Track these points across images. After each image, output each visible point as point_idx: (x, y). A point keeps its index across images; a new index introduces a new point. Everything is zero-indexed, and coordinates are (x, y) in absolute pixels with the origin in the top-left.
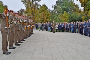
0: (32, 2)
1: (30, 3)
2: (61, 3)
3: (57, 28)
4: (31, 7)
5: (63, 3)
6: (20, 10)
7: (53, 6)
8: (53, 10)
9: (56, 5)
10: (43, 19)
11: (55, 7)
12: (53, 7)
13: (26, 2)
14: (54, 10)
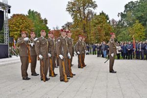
0: (82, 10)
1: (80, 12)
2: (135, 7)
3: (119, 51)
4: (81, 18)
5: (137, 7)
6: (66, 25)
7: (119, 13)
8: (120, 21)
9: (125, 11)
10: (99, 37)
11: (123, 15)
12: (119, 15)
13: (73, 11)
14: (122, 20)
